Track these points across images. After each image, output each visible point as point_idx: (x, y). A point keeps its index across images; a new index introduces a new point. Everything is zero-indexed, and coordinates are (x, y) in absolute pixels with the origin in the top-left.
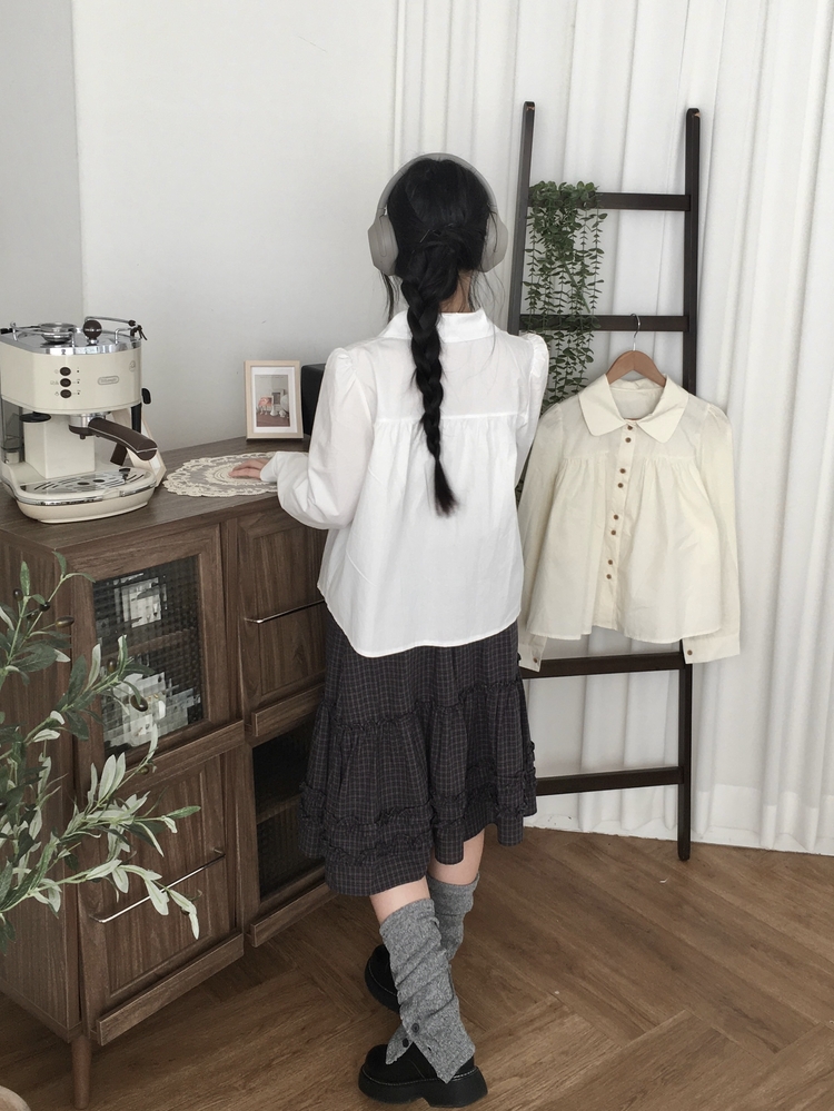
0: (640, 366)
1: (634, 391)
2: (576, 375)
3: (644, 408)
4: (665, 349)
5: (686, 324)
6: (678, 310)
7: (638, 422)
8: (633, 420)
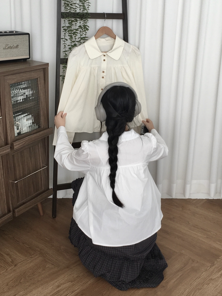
0: (107, 32)
1: (105, 42)
2: (84, 36)
3: (109, 48)
4: (116, 25)
5: (123, 16)
6: (120, 11)
7: (107, 53)
8: (105, 52)
